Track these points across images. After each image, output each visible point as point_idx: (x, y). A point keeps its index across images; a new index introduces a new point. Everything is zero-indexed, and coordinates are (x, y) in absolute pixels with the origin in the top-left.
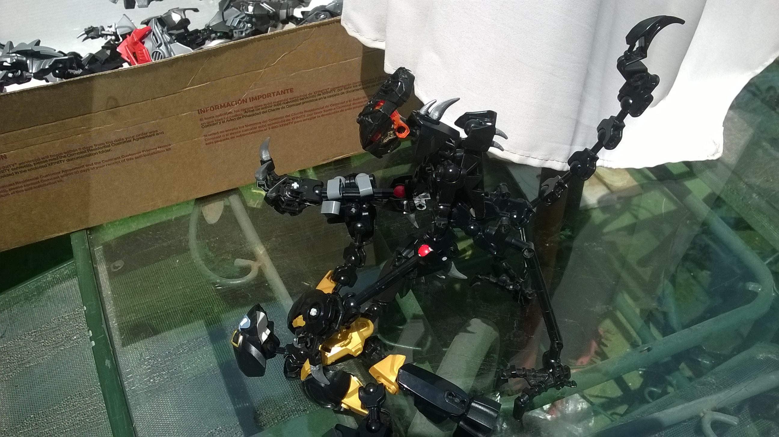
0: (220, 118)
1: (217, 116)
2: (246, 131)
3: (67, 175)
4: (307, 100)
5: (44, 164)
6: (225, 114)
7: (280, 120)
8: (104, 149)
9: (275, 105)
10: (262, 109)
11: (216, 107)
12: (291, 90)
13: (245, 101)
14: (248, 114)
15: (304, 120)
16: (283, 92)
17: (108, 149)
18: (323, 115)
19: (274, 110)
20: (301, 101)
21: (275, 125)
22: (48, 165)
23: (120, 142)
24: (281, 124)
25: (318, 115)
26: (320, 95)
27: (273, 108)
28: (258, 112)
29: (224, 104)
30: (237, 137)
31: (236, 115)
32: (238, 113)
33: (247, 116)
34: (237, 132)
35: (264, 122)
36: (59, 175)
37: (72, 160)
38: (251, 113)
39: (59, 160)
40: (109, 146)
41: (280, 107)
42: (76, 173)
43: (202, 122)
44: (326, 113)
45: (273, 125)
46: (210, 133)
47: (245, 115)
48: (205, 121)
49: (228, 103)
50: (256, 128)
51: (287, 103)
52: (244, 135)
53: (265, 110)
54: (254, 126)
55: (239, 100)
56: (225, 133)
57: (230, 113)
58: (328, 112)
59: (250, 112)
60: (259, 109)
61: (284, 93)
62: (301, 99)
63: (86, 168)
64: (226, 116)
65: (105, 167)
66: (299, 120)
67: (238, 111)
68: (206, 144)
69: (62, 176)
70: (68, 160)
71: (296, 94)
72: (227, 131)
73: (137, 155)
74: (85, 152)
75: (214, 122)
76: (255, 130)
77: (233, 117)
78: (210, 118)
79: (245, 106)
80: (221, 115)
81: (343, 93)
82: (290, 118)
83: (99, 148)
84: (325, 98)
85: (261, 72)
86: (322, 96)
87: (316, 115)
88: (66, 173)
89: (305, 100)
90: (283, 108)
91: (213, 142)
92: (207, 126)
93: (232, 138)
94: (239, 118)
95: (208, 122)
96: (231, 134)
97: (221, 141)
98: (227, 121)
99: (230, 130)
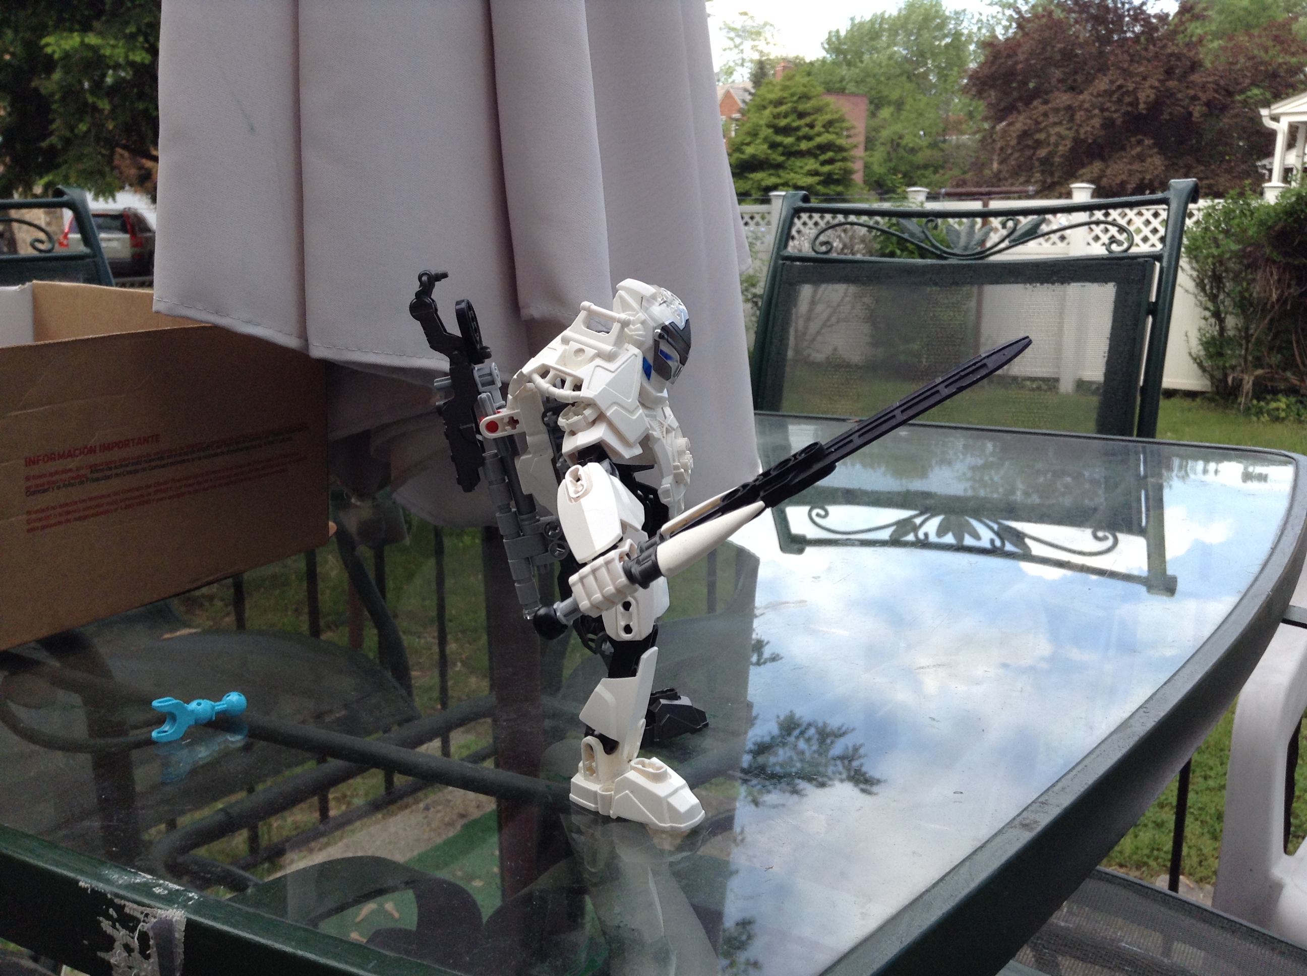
0: (54, 478)
1: (51, 475)
2: (90, 507)
4: (178, 459)
6: (64, 471)
7: (137, 493)
9: (133, 464)
10: (116, 468)
11: (51, 457)
12: (157, 439)
13: (92, 450)
14: (95, 476)
15: (170, 498)
16: (146, 440)
18: (196, 492)
19: (131, 473)
20: (170, 460)
21: (130, 502)
24: (138, 500)
25: (191, 489)
27: (130, 468)
28: (109, 473)
29: (64, 454)
30: (76, 519)
31: (78, 476)
32: (82, 472)
33: (90, 480)
34: (74, 511)
35: (116, 494)
38: (100, 475)
41: (139, 467)
43: (29, 484)
44: (199, 487)
45: (127, 503)
46: (36, 509)
47: (90, 476)
48: (33, 482)
49: (69, 451)
50: (102, 505)
51: (150, 461)
52: (86, 517)
53: (118, 471)
54: (101, 501)
55: (86, 447)
56: (59, 510)
57: (70, 470)
58: (202, 486)
59: (97, 473)
60: (110, 469)
61: (148, 442)
62: (169, 457)
64: (64, 476)
66: (163, 495)
67: (82, 468)
68: (29, 531)
71: (162, 446)
72: (61, 506)
75: (46, 487)
76: (101, 509)
77: (73, 478)
78: (40, 477)
79: (92, 459)
80: (56, 473)
81: (222, 453)
82: (152, 490)
84: (200, 459)
87: (187, 490)
89: (174, 460)
90: (144, 469)
91: (37, 528)
92: (34, 493)
93: (68, 521)
94: (82, 483)
95: (37, 486)
96: (68, 513)
97: (51, 526)
98: (64, 486)
99: (67, 504)
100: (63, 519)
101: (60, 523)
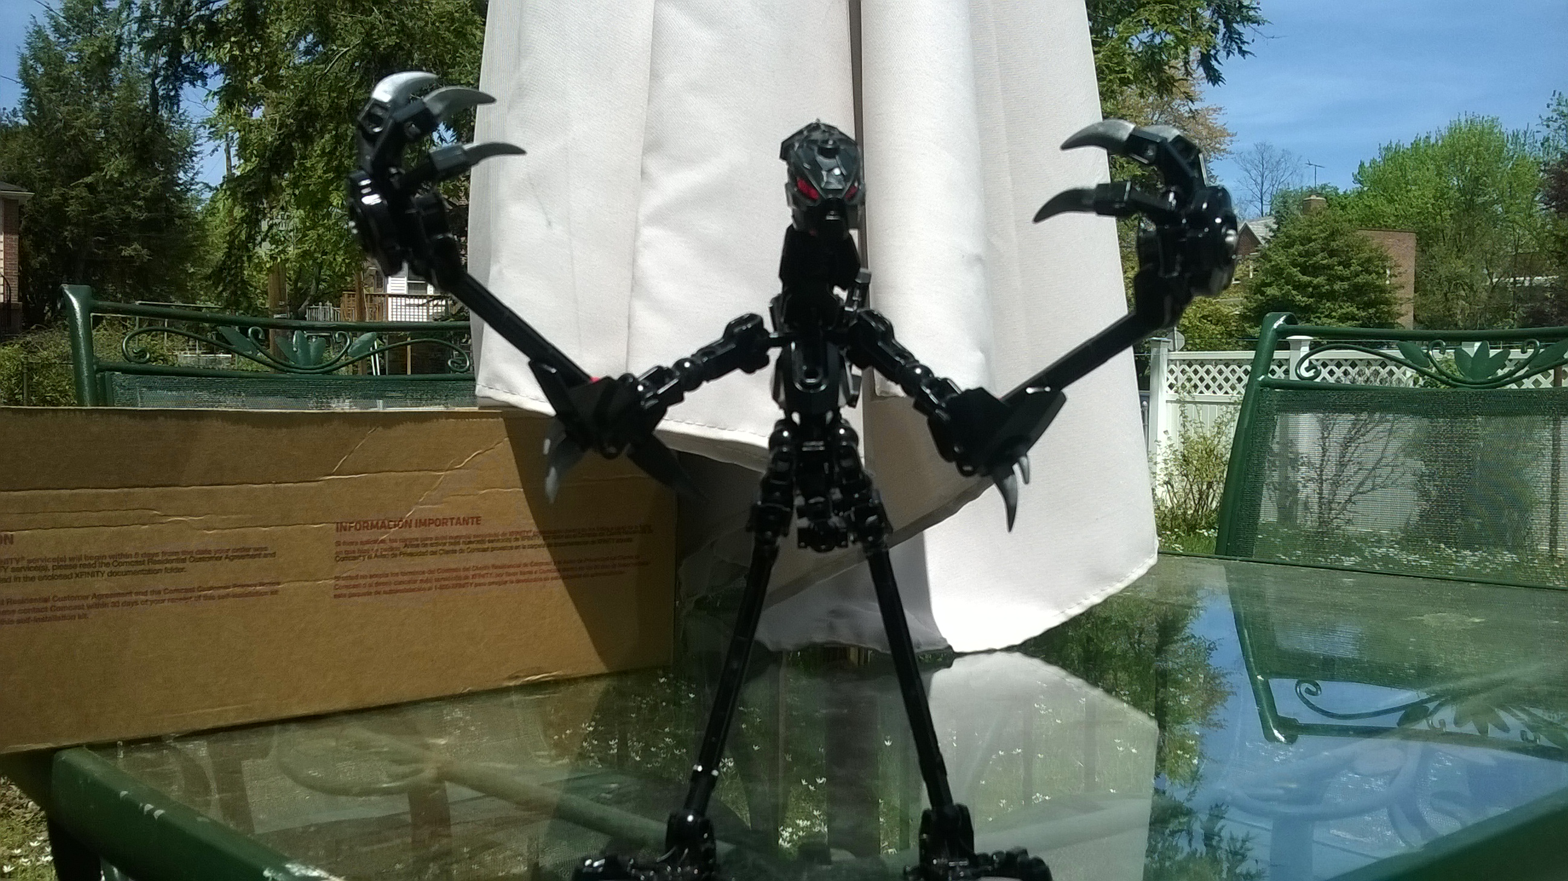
0: (366, 547)
1: (362, 543)
2: (401, 583)
3: (97, 606)
4: (499, 545)
5: (68, 572)
6: (375, 542)
8: (174, 565)
9: (451, 544)
10: (432, 545)
11: (365, 525)
12: (477, 521)
13: (408, 524)
14: (409, 550)
15: (491, 584)
16: (466, 521)
17: (180, 565)
18: (518, 581)
19: (447, 552)
20: (490, 545)
21: (447, 583)
22: (74, 575)
23: (204, 556)
24: (454, 582)
25: (514, 578)
26: (517, 540)
27: (447, 548)
28: (423, 550)
29: (377, 523)
30: (385, 592)
31: (392, 549)
32: (395, 545)
33: (404, 554)
34: (385, 583)
35: (431, 572)
36: (85, 603)
37: (117, 574)
38: (414, 550)
39: (95, 570)
40: (184, 560)
41: (457, 548)
42: (115, 604)
43: (339, 549)
44: (522, 577)
45: (443, 583)
46: (345, 575)
47: (403, 550)
48: (343, 548)
49: (384, 522)
50: (415, 582)
51: (470, 542)
52: (397, 591)
53: (434, 549)
54: (414, 577)
55: (401, 520)
56: (369, 580)
57: (383, 541)
58: (526, 577)
59: (411, 548)
60: (425, 545)
62: (489, 542)
63: (134, 597)
64: (376, 547)
65: (166, 603)
66: (482, 580)
67: (395, 541)
68: (336, 596)
69: (90, 607)
70: (111, 574)
71: (484, 529)
72: (371, 577)
73: (222, 592)
74: (142, 563)
75: (357, 555)
76: (412, 586)
77: (385, 550)
78: (352, 543)
79: (407, 534)
80: (368, 542)
82: (470, 574)
83: (168, 561)
84: (524, 547)
85: (440, 476)
86: (520, 543)
87: (508, 579)
88: (100, 601)
89: (495, 545)
90: (462, 551)
91: (344, 596)
92: (343, 559)
93: (378, 593)
94: (395, 556)
95: (347, 552)
96: (377, 584)
97: (359, 595)
98: (376, 556)
99: (376, 576)
100: (373, 590)
101: (369, 594)
